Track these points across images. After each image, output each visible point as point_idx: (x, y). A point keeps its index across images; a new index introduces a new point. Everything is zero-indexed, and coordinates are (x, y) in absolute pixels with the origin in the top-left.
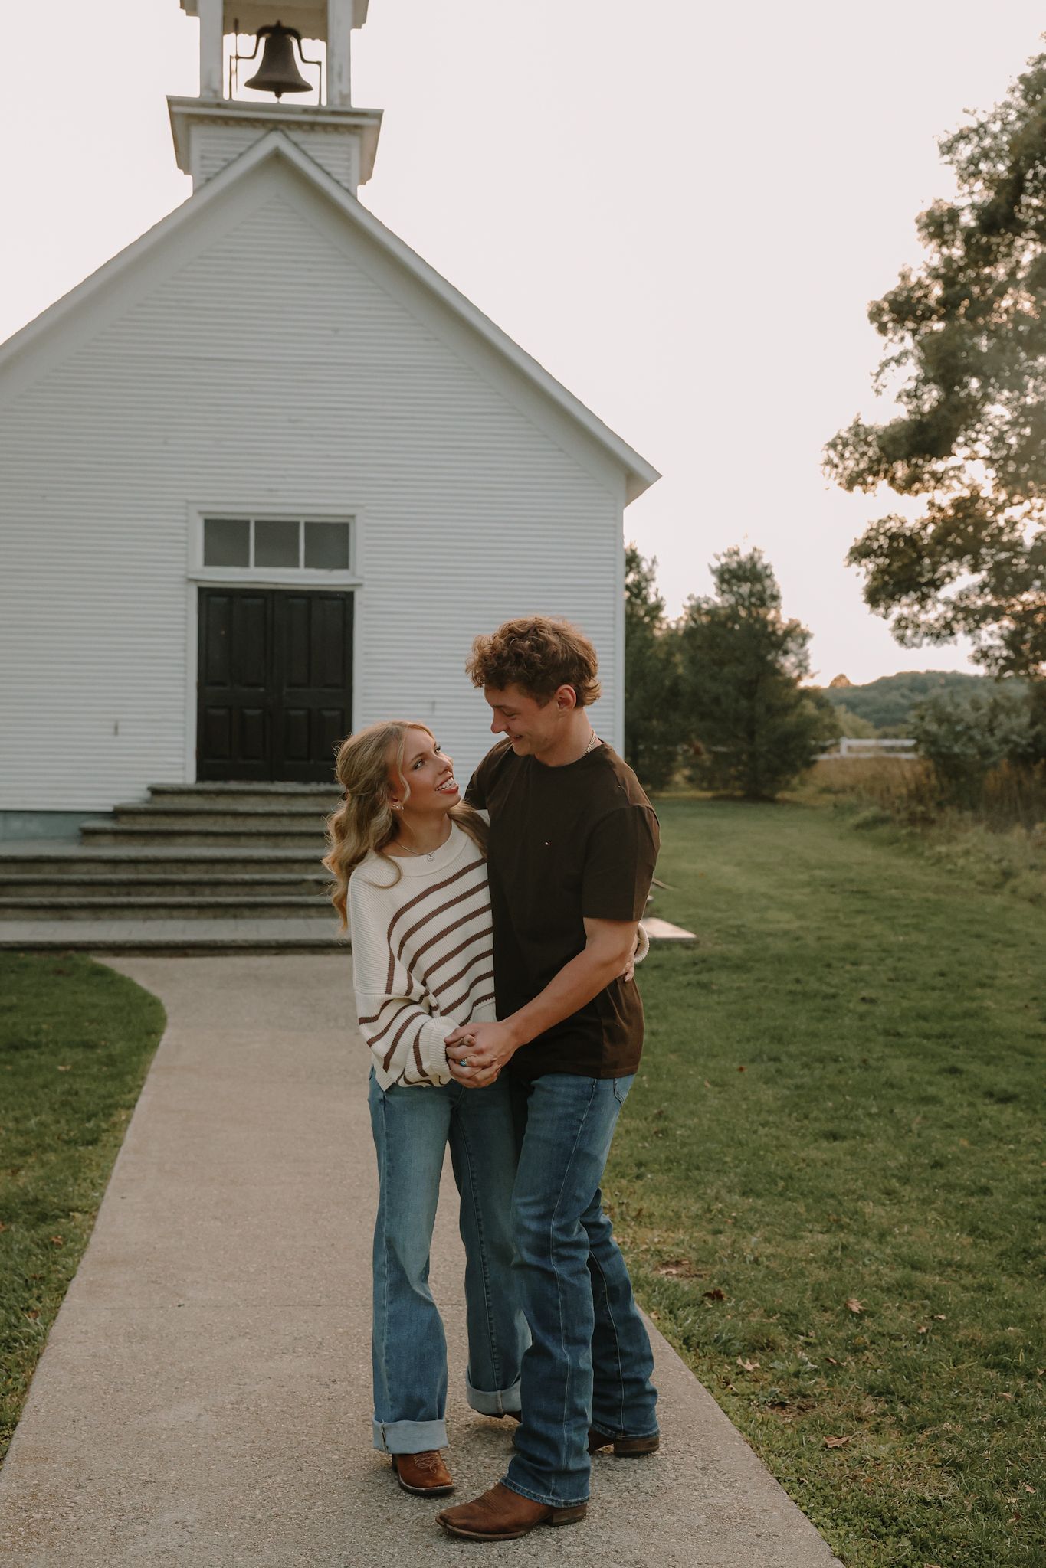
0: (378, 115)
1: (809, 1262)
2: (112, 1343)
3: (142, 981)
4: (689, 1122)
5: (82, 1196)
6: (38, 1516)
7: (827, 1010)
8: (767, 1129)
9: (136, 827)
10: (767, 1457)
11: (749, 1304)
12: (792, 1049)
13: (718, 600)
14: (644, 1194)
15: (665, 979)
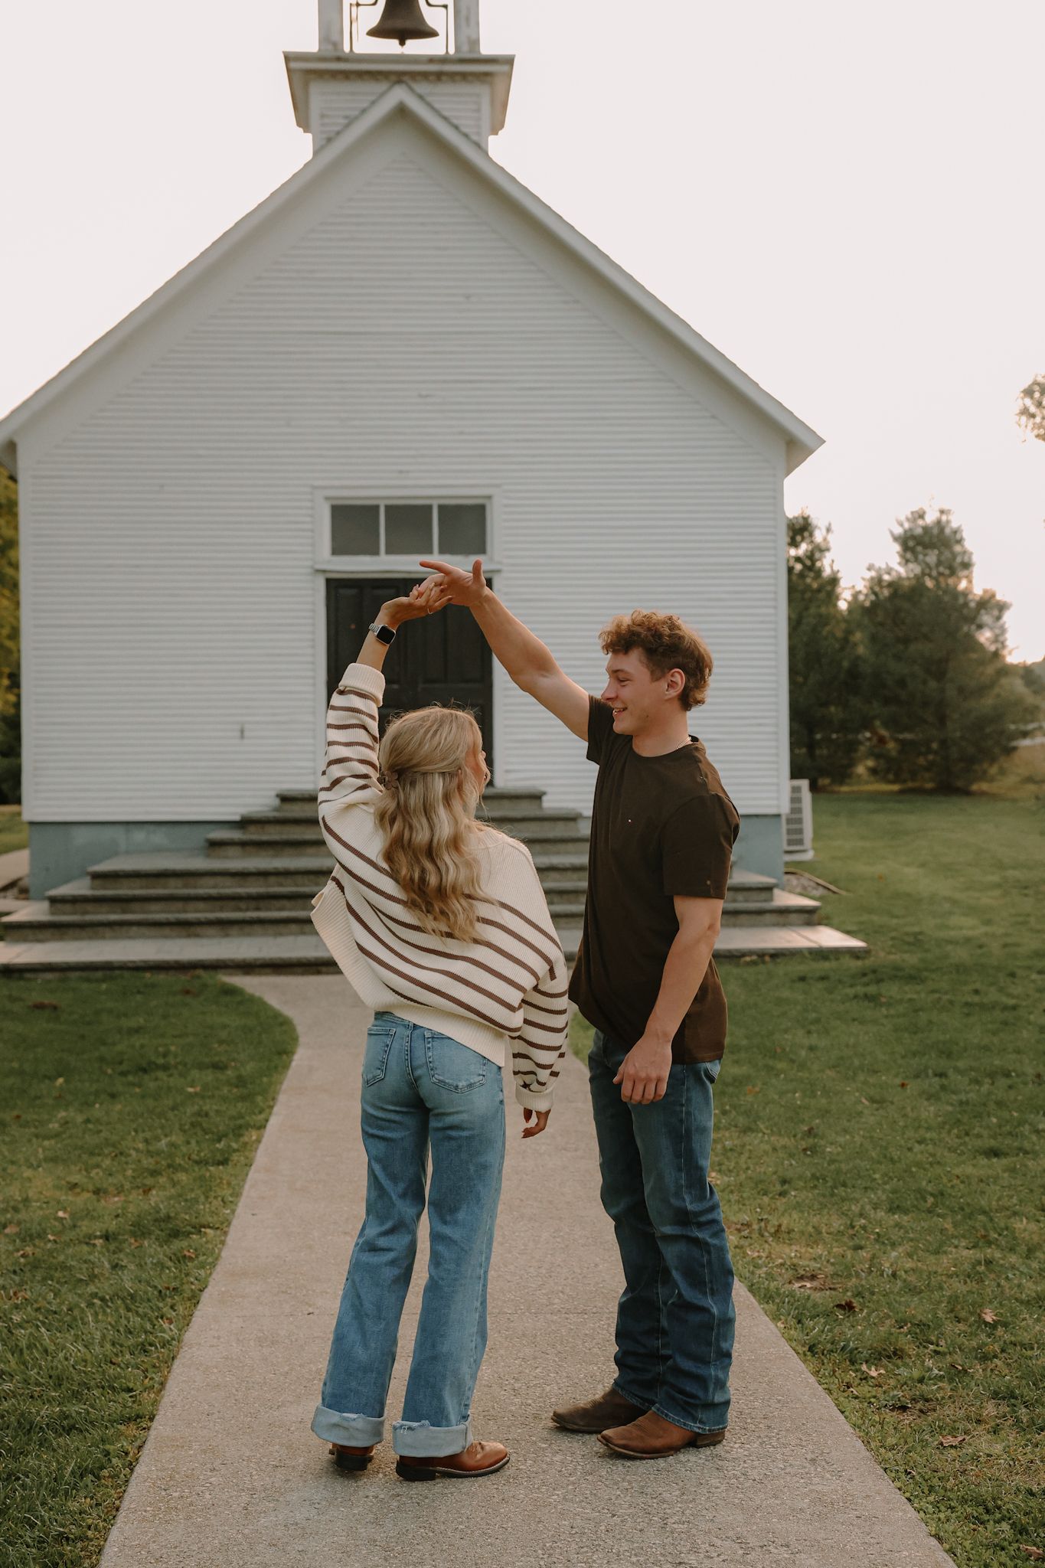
0: (509, 61)
1: (950, 1276)
2: (243, 1346)
3: (273, 1001)
4: (841, 1140)
5: (213, 1213)
6: (175, 1494)
7: (1005, 1023)
8: (923, 1145)
9: (265, 838)
10: (878, 1450)
11: (882, 1315)
12: (961, 1064)
13: (902, 571)
14: (785, 1211)
15: (831, 992)
